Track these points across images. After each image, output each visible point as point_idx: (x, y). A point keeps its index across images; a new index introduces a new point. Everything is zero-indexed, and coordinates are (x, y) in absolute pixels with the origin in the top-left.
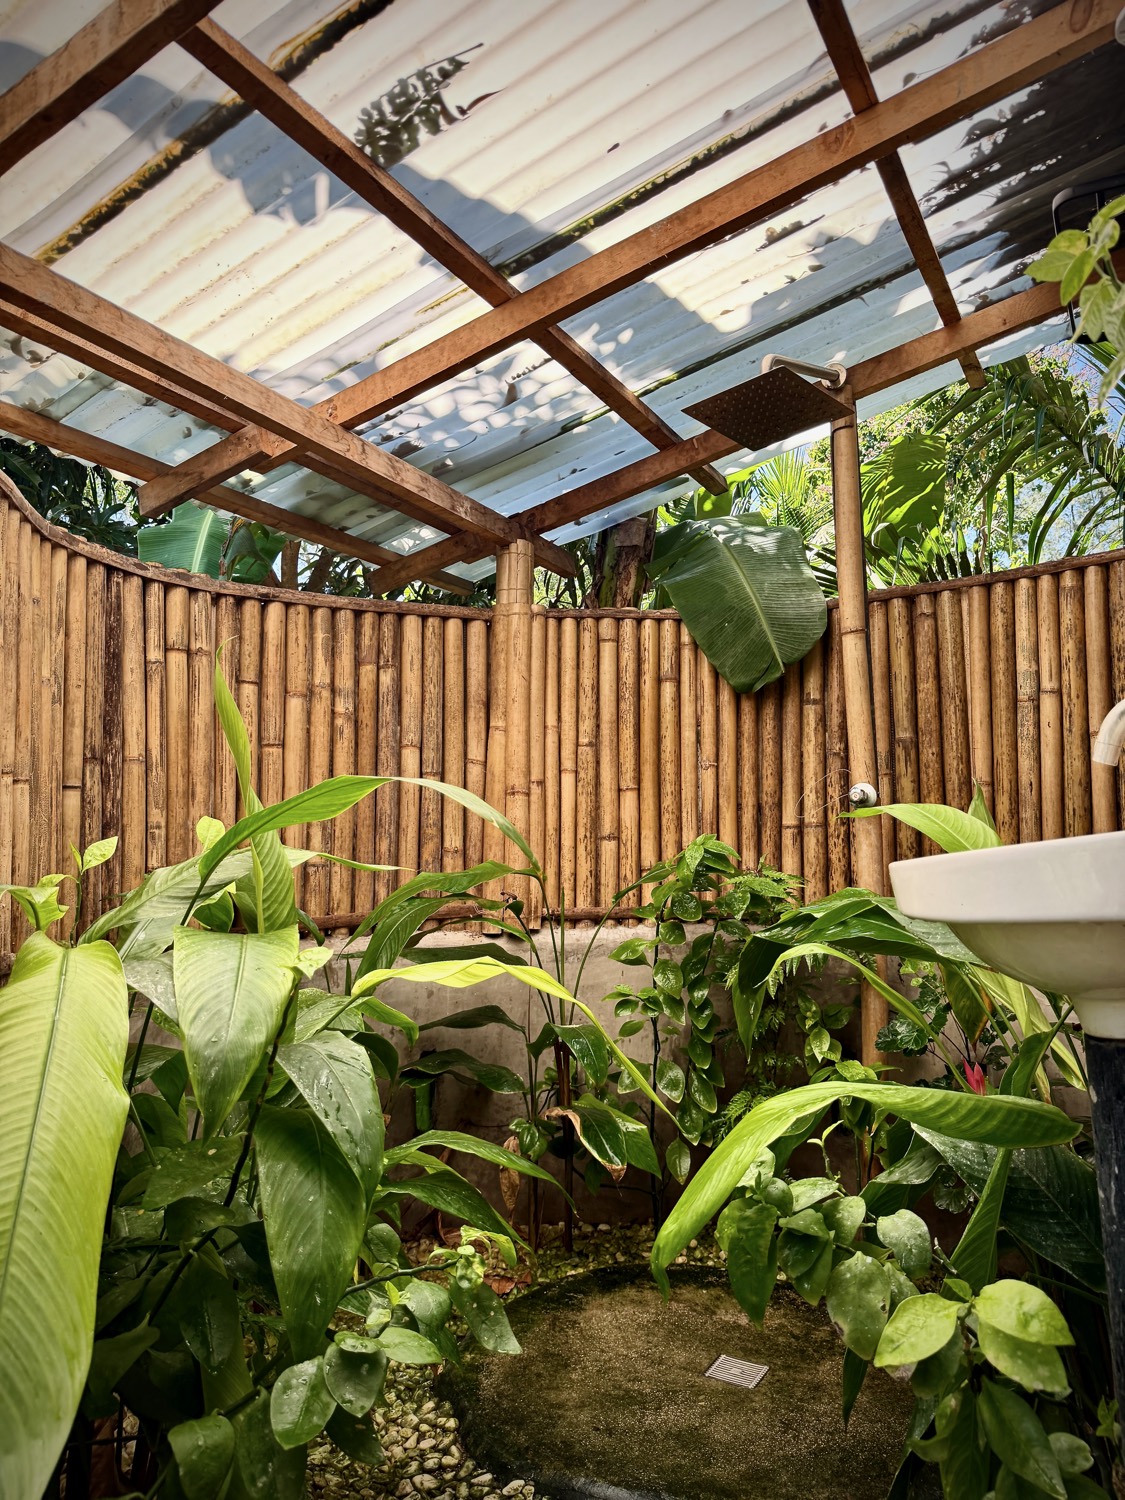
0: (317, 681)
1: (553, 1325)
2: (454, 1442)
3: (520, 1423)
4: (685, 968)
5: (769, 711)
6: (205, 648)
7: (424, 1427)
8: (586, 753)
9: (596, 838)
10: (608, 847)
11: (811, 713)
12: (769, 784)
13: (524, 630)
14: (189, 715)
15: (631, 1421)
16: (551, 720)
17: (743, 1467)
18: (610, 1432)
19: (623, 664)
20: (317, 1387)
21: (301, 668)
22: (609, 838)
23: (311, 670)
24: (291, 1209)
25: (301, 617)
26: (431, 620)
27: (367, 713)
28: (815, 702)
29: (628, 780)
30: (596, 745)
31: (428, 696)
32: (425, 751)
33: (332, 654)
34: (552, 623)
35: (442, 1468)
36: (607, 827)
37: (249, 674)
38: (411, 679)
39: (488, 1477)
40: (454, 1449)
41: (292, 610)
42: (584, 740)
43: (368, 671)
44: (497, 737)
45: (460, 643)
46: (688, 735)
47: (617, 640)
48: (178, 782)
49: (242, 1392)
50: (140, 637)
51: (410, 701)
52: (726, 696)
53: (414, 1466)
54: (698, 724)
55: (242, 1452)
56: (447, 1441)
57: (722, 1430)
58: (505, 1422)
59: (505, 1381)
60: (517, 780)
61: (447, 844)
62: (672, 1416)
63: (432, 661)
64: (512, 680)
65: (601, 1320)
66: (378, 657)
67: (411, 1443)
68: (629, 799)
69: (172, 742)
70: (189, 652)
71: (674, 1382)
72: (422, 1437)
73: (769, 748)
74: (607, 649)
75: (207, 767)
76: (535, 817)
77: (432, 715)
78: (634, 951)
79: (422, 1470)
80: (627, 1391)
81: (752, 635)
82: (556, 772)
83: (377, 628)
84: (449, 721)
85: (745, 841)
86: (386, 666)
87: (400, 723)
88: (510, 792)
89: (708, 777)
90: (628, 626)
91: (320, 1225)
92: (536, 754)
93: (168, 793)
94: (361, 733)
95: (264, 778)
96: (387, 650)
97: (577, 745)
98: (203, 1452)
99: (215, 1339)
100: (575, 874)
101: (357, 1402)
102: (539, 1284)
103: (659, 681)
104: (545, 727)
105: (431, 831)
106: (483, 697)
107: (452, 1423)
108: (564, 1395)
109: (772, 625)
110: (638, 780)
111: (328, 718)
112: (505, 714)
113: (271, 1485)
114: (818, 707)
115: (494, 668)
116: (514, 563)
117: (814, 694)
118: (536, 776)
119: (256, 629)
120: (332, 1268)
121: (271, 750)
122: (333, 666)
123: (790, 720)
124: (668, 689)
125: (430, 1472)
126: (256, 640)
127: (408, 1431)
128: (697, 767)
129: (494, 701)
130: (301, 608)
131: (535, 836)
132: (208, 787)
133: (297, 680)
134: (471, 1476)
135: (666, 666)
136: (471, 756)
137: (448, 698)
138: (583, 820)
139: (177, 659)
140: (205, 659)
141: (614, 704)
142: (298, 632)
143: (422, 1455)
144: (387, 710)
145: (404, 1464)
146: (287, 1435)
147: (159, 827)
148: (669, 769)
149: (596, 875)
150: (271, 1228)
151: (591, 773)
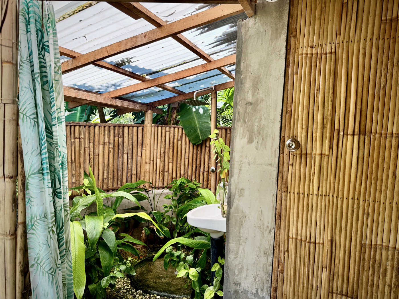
0: (106, 141)
1: (149, 265)
2: (129, 285)
3: (141, 281)
4: (178, 200)
5: (199, 148)
6: (83, 137)
7: (125, 282)
8: (162, 155)
9: (164, 172)
10: (166, 174)
11: (207, 149)
12: (198, 163)
13: (150, 130)
14: (80, 151)
15: (159, 281)
16: (155, 148)
17: (176, 288)
18: (155, 283)
19: (171, 137)
20: (107, 280)
21: (102, 139)
22: (166, 172)
23: (104, 139)
24: (104, 257)
25: (102, 129)
26: (130, 128)
27: (116, 147)
28: (208, 147)
29: (171, 160)
30: (164, 153)
31: (129, 143)
32: (129, 154)
33: (109, 135)
34: (156, 127)
35: (127, 289)
36: (166, 170)
37: (92, 141)
38: (126, 140)
39: (135, 290)
40: (129, 286)
41: (100, 127)
42: (162, 152)
43: (116, 138)
44: (144, 152)
45: (136, 132)
46: (183, 152)
47: (170, 132)
48: (78, 165)
49: (97, 281)
50: (70, 137)
51: (126, 144)
52: (191, 144)
53: (123, 288)
54: (185, 149)
55: (98, 288)
56: (128, 284)
57: (174, 283)
58: (138, 281)
59: (139, 275)
60: (148, 161)
61: (133, 173)
62: (166, 280)
63: (130, 136)
64: (147, 140)
65: (158, 264)
66: (119, 135)
67: (122, 285)
68: (171, 164)
69: (76, 157)
70: (79, 138)
71: (168, 274)
72: (124, 284)
73: (199, 155)
74: (168, 133)
75: (83, 161)
76: (151, 168)
77: (130, 147)
78: (168, 197)
79: (124, 289)
80: (160, 276)
81: (196, 134)
82: (156, 158)
83: (119, 129)
84: (134, 148)
85: (193, 173)
86: (120, 137)
87: (123, 148)
88: (146, 163)
89: (187, 160)
90: (172, 129)
91: (108, 259)
92: (152, 155)
93: (76, 167)
94: (115, 151)
95: (95, 161)
96: (121, 134)
97: (161, 153)
98: (92, 288)
99: (93, 274)
100: (159, 179)
101: (112, 282)
102: (148, 257)
103: (178, 140)
104: (154, 149)
105: (130, 170)
106: (141, 143)
107: (129, 282)
108: (149, 277)
109: (200, 132)
110: (173, 160)
111: (108, 149)
112: (146, 147)
113: (101, 292)
114: (208, 148)
115: (143, 137)
116: (148, 115)
117: (208, 145)
118: (152, 159)
119: (93, 132)
120: (110, 265)
121: (96, 156)
122: (109, 138)
123: (203, 150)
124: (180, 142)
125: (125, 289)
126: (93, 134)
127: (122, 283)
128: (185, 158)
129: (143, 144)
130: (102, 127)
131: (151, 171)
132: (83, 165)
133: (102, 141)
134: (132, 290)
135: (179, 138)
136: (138, 155)
137: (134, 143)
138: (161, 168)
139: (77, 140)
140: (83, 140)
141: (168, 145)
142: (102, 132)
143: (124, 287)
144: (120, 146)
145: (121, 288)
146: (104, 286)
147: (74, 174)
148: (179, 159)
149: (163, 179)
150: (101, 260)
151: (163, 159)
